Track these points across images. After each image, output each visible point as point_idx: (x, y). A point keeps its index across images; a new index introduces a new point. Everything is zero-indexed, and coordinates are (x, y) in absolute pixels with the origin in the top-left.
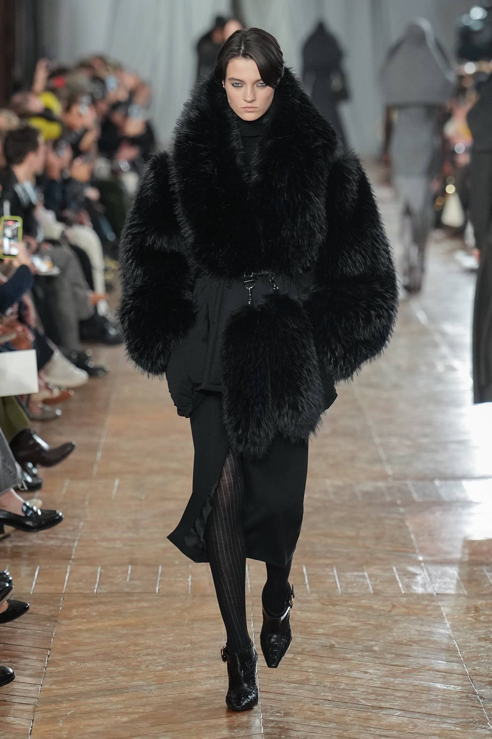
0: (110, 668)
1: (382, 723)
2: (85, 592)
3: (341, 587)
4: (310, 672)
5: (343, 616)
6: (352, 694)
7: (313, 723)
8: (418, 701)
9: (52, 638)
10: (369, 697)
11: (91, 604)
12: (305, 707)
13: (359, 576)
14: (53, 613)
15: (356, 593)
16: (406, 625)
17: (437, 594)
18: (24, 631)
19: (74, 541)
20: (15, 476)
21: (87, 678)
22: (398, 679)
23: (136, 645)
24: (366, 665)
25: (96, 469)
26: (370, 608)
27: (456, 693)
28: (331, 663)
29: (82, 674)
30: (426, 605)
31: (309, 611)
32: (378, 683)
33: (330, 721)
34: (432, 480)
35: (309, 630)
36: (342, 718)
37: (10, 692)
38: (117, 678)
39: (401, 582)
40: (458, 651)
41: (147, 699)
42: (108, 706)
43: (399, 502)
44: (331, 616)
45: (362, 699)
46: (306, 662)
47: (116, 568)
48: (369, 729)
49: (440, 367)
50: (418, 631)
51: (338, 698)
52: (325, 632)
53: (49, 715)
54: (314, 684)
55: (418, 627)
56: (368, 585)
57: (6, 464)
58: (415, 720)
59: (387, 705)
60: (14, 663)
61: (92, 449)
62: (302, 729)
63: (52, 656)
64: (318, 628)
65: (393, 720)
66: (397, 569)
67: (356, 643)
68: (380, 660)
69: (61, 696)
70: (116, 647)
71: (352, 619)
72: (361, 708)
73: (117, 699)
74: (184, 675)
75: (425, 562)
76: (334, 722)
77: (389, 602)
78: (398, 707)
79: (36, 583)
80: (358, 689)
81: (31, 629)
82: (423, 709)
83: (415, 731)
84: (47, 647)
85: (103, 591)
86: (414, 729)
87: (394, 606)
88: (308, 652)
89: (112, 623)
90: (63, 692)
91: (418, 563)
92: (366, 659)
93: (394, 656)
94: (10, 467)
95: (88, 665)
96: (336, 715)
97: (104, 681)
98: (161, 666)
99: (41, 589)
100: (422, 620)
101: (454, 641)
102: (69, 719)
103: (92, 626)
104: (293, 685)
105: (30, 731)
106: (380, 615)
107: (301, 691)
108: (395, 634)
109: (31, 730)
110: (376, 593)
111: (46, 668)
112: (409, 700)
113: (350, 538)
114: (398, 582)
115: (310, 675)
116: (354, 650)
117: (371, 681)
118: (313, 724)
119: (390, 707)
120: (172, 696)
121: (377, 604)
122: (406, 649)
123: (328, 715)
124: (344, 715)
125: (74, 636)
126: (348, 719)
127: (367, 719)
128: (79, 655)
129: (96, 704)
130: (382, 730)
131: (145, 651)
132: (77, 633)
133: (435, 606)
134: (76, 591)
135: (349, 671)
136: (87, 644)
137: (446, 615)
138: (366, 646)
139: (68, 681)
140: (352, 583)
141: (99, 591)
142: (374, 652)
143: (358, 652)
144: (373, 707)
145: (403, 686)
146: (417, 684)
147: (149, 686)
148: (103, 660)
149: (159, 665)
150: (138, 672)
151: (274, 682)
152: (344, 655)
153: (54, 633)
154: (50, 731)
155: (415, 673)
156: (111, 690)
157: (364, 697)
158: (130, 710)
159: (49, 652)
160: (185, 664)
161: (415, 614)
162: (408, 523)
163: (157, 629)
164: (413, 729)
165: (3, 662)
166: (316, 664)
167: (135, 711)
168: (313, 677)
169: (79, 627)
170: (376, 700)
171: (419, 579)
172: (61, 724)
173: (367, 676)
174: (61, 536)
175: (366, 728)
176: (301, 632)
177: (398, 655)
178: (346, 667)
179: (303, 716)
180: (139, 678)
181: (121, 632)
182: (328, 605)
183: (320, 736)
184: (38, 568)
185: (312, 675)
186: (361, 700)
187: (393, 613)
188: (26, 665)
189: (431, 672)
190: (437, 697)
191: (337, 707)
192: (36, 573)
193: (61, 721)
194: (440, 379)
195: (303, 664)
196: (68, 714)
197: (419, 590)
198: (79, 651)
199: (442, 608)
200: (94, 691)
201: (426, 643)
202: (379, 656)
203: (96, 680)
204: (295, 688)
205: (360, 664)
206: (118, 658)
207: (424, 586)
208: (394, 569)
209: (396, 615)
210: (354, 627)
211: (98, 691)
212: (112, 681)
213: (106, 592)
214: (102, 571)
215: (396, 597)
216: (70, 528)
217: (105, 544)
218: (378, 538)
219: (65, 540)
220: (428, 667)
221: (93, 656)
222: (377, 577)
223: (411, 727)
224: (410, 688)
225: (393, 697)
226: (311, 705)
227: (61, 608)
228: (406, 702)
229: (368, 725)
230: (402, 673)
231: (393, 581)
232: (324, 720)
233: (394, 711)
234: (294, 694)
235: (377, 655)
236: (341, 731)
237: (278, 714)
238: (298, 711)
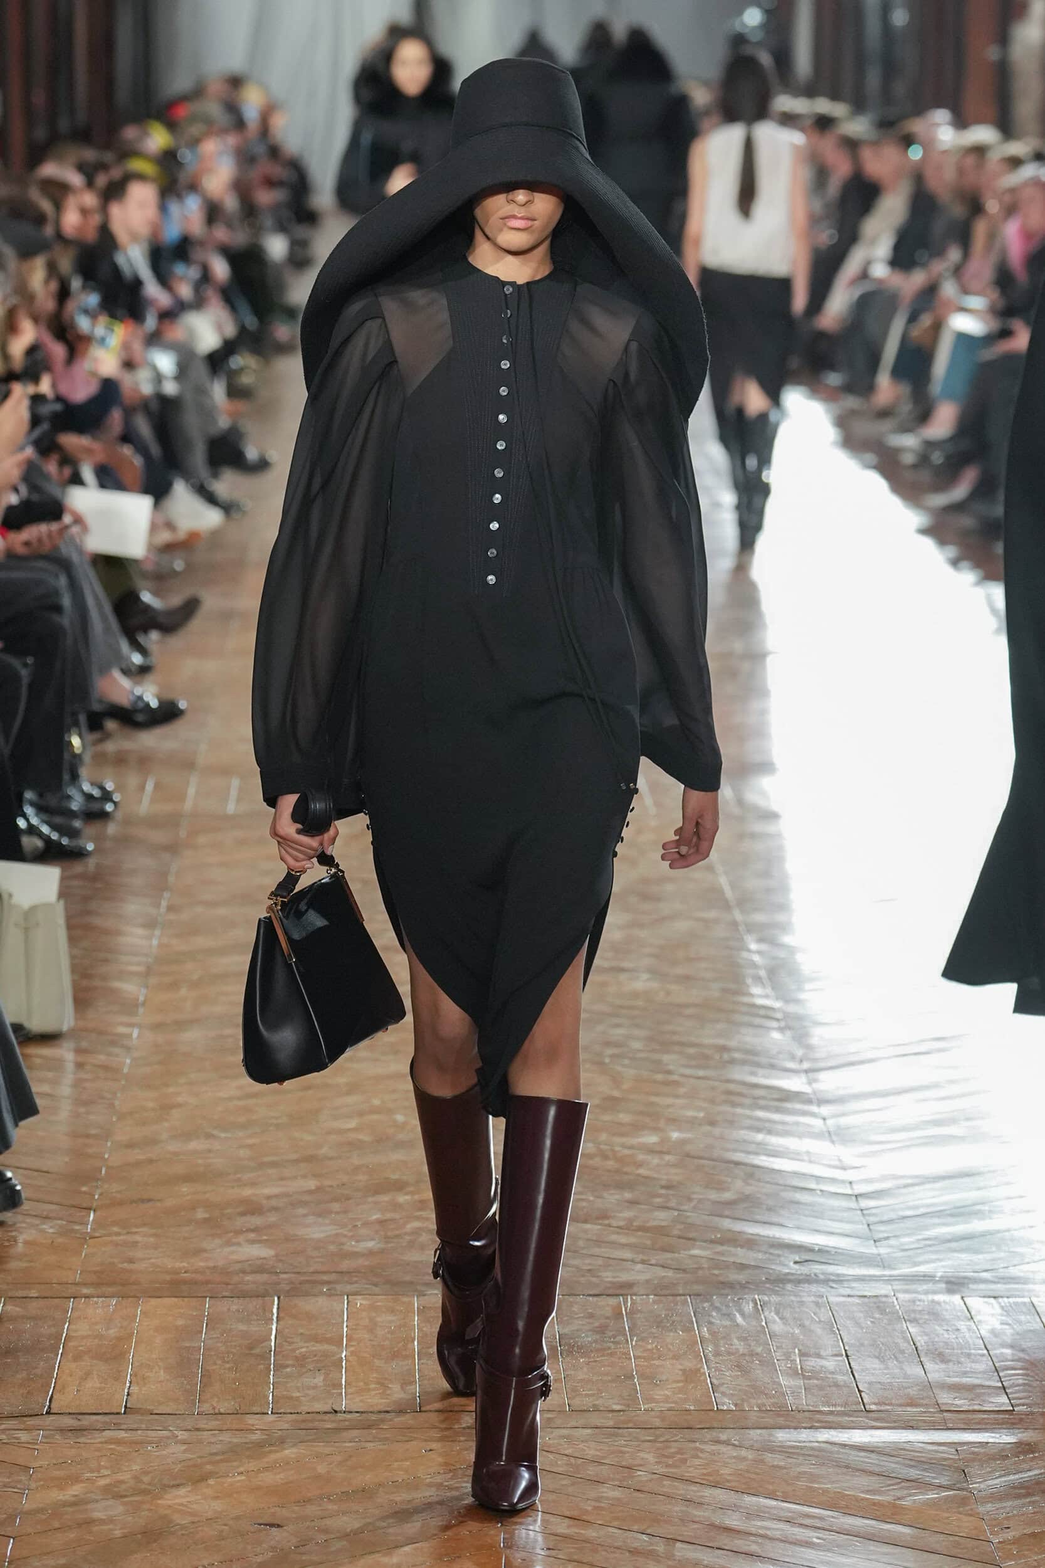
2: (215, 812)
8: (672, 960)
11: (224, 829)
14: (171, 841)
18: (134, 865)
19: (200, 743)
29: (211, 924)
37: (115, 948)
53: (168, 979)
58: (669, 985)
59: (631, 966)
60: (120, 908)
65: (639, 985)
69: (184, 953)
82: (679, 971)
83: (667, 1000)
90: (185, 948)
99: (155, 809)
102: (195, 985)
103: (225, 858)
112: (659, 959)
125: (200, 872)
128: (208, 898)
132: (205, 868)
134: (202, 811)
136: (219, 883)
139: (193, 933)
145: (651, 939)
146: (670, 936)
155: (668, 922)
164: (665, 998)
165: (105, 907)
169: (209, 860)
172: (183, 992)
174: (181, 735)
184: (151, 779)
188: (136, 911)
192: (150, 786)
193: (184, 988)
196: (193, 977)
198: (207, 892)
214: (241, 784)
216: (195, 723)
219: (189, 741)
223: (663, 995)
224: (662, 942)
225: (638, 954)
227: (183, 834)
228: (656, 961)
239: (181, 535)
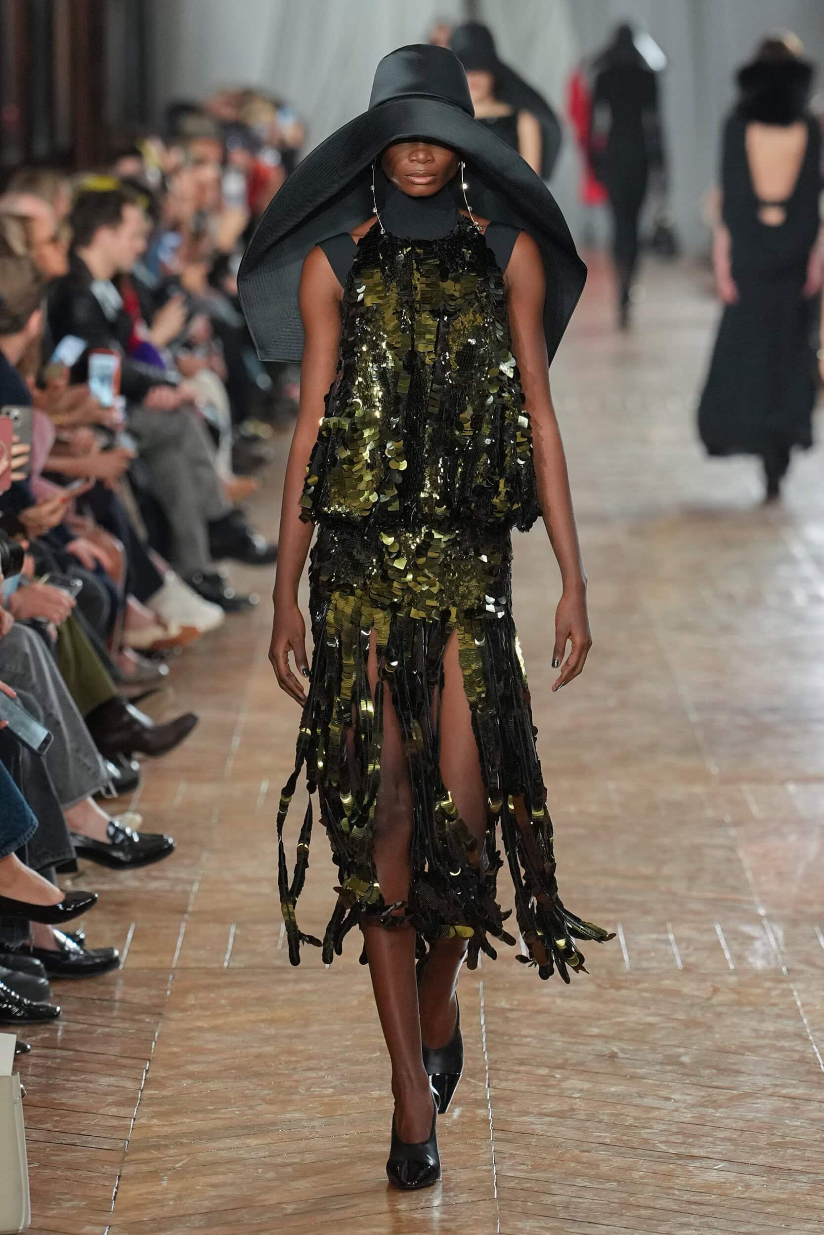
0: (247, 1092)
1: (692, 1182)
2: (208, 966)
3: (630, 958)
4: (576, 1098)
5: (633, 1006)
6: (644, 1133)
7: (579, 1181)
8: (753, 1146)
9: (152, 1041)
10: (673, 1139)
11: (218, 987)
12: (567, 1156)
13: (658, 941)
14: (156, 1001)
15: (654, 968)
16: (735, 1020)
17: (788, 970)
18: (107, 1030)
19: (192, 882)
20: (96, 774)
21: (209, 1107)
22: (720, 1110)
23: (291, 1052)
24: (669, 1087)
25: (230, 764)
26: (677, 993)
27: (815, 1132)
28: (611, 1084)
29: (200, 1101)
30: (769, 989)
31: (577, 998)
32: (687, 1116)
33: (608, 1179)
34: (783, 782)
35: (575, 1029)
36: (628, 1173)
37: (84, 1130)
38: (259, 1108)
39: (730, 951)
40: (820, 1064)
41: (307, 1141)
42: (242, 1153)
43: (728, 819)
44: (612, 1006)
45: (661, 1142)
46: (570, 1081)
47: (260, 927)
48: (671, 1191)
49: (800, 598)
50: (755, 1030)
51: (622, 1140)
52: (603, 1032)
53: (145, 1168)
54: (584, 1117)
55: (754, 1024)
56: (674, 955)
57: (81, 755)
58: (748, 1177)
59: (702, 1153)
60: (91, 1082)
61: (226, 732)
62: (561, 1192)
63: (153, 1072)
64: (590, 1026)
65: (712, 1176)
66: (723, 930)
67: (653, 1050)
68: (692, 1078)
69: (166, 1137)
70: (258, 1056)
71: (647, 1011)
72: (659, 1157)
73: (259, 1142)
74: (369, 1103)
75: (769, 917)
76: (615, 1181)
77: (709, 984)
78: (721, 1156)
79: (129, 951)
80: (655, 1126)
81: (118, 1028)
82: (761, 1159)
83: (746, 1195)
84: (144, 1055)
85: (236, 965)
86: (745, 1191)
87: (716, 990)
88: (575, 1065)
89: (252, 1017)
90: (168, 1130)
91: (757, 920)
92: (669, 1076)
93: (715, 1071)
94: (87, 761)
95: (213, 1086)
96: (619, 1168)
97: (237, 1112)
98: (331, 1087)
99: (138, 962)
100: (762, 1013)
101: (814, 1047)
102: (180, 1174)
103: (219, 1022)
104: (547, 1119)
105: (114, 1194)
106: (692, 1005)
107: (564, 1129)
108: (717, 1036)
109: (116, 1193)
110: (688, 969)
111: (142, 1091)
112: (737, 1145)
113: (646, 878)
114: (722, 950)
115: (575, 1104)
116: (649, 1063)
117: (675, 1113)
118: (579, 1183)
119: (705, 1155)
120: (347, 1137)
121: (689, 988)
122: (734, 1061)
123: (604, 1168)
124: (630, 1169)
125: (188, 1038)
126: (636, 1175)
127: (669, 1175)
128: (197, 1070)
129: (223, 1150)
130: (692, 1193)
131: (305, 1064)
132: (192, 1034)
133: (784, 990)
134: (193, 965)
135: (640, 1096)
136: (211, 1051)
137: (803, 1005)
138: (667, 1056)
139: (178, 1112)
140: (649, 951)
141: (232, 965)
142: (682, 1064)
143: (653, 1065)
144: (679, 1156)
145: (728, 1121)
146: (751, 1117)
147: (312, 1120)
148: (237, 1078)
149: (329, 1086)
150: (294, 1097)
151: (517, 1114)
152: (632, 1070)
153: (156, 1036)
154: (147, 1193)
155: (749, 1100)
156: (248, 1127)
157: (664, 1139)
158: (279, 1160)
159: (148, 1065)
160: (370, 1084)
161: (751, 1004)
162: (741, 854)
163: (325, 1027)
164: (743, 1192)
165: (73, 1081)
166: (586, 1086)
167: (287, 1161)
168: (581, 1106)
169: (199, 1024)
170: (684, 1143)
171: (758, 944)
172: (165, 1183)
173: (670, 1105)
174: (171, 874)
175: (667, 1191)
176: (562, 1033)
177: (721, 1071)
178: (635, 1090)
179: (564, 1170)
180: (294, 1107)
181: (268, 1032)
182: (605, 988)
183: (591, 1203)
184: (132, 927)
185: (579, 1103)
186: (659, 1145)
187: (714, 1001)
188: (109, 1086)
189: (776, 1098)
190: (784, 1139)
191: (621, 1155)
192: (130, 936)
193: (165, 1178)
194: (799, 618)
195: (565, 1085)
196: (177, 1166)
197: (759, 964)
198: (196, 1063)
199: (795, 993)
200: (220, 1129)
201: (767, 1050)
202: (691, 1072)
203: (223, 1111)
204: (551, 1124)
205: (658, 1086)
206: (260, 1074)
207: (765, 956)
208: (718, 928)
209: (720, 1005)
210: (649, 1024)
211: (227, 1128)
212: (250, 1112)
213: (242, 965)
214: (238, 932)
215: (718, 975)
216: (187, 861)
217: (243, 887)
218: (692, 878)
219: (179, 880)
220: (770, 1091)
221: (220, 1071)
222: (689, 941)
223: (740, 1188)
224: (741, 1124)
225: (712, 1139)
226: (576, 1152)
227: (169, 993)
228: (733, 1147)
229: (670, 1184)
230: (728, 1099)
231: (715, 947)
232: (597, 1177)
233: (713, 1162)
234: (548, 1134)
235: (686, 1071)
236: (623, 1195)
237: (523, 1167)
238: (554, 1161)
239: (174, 631)
